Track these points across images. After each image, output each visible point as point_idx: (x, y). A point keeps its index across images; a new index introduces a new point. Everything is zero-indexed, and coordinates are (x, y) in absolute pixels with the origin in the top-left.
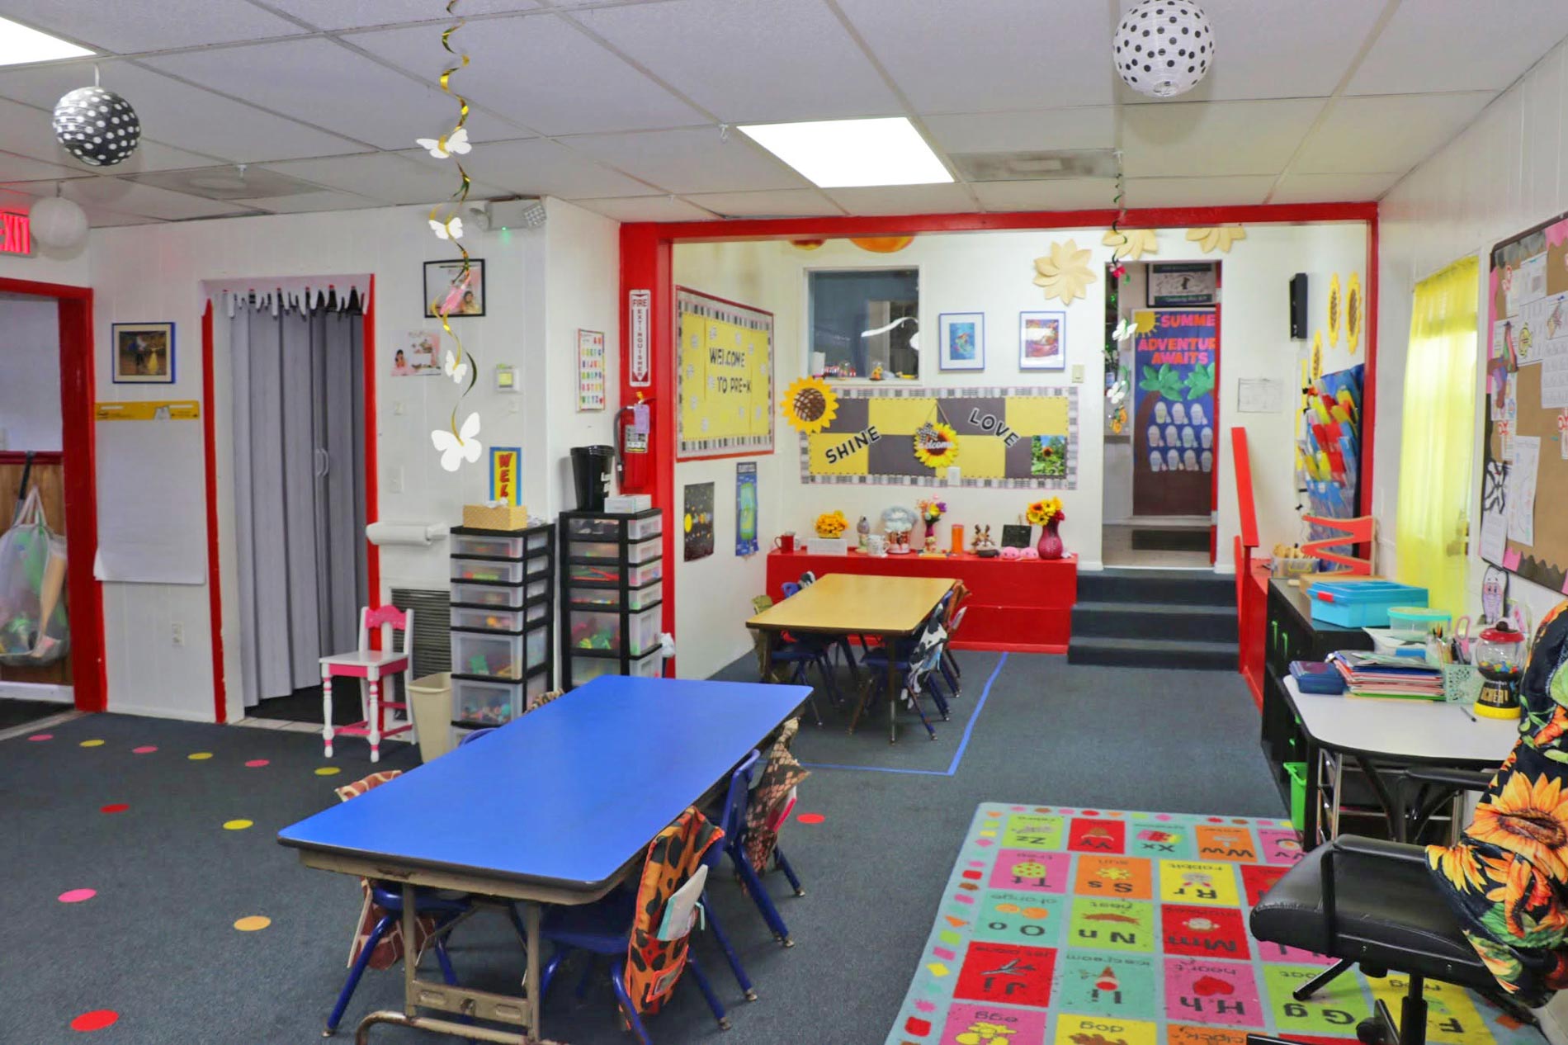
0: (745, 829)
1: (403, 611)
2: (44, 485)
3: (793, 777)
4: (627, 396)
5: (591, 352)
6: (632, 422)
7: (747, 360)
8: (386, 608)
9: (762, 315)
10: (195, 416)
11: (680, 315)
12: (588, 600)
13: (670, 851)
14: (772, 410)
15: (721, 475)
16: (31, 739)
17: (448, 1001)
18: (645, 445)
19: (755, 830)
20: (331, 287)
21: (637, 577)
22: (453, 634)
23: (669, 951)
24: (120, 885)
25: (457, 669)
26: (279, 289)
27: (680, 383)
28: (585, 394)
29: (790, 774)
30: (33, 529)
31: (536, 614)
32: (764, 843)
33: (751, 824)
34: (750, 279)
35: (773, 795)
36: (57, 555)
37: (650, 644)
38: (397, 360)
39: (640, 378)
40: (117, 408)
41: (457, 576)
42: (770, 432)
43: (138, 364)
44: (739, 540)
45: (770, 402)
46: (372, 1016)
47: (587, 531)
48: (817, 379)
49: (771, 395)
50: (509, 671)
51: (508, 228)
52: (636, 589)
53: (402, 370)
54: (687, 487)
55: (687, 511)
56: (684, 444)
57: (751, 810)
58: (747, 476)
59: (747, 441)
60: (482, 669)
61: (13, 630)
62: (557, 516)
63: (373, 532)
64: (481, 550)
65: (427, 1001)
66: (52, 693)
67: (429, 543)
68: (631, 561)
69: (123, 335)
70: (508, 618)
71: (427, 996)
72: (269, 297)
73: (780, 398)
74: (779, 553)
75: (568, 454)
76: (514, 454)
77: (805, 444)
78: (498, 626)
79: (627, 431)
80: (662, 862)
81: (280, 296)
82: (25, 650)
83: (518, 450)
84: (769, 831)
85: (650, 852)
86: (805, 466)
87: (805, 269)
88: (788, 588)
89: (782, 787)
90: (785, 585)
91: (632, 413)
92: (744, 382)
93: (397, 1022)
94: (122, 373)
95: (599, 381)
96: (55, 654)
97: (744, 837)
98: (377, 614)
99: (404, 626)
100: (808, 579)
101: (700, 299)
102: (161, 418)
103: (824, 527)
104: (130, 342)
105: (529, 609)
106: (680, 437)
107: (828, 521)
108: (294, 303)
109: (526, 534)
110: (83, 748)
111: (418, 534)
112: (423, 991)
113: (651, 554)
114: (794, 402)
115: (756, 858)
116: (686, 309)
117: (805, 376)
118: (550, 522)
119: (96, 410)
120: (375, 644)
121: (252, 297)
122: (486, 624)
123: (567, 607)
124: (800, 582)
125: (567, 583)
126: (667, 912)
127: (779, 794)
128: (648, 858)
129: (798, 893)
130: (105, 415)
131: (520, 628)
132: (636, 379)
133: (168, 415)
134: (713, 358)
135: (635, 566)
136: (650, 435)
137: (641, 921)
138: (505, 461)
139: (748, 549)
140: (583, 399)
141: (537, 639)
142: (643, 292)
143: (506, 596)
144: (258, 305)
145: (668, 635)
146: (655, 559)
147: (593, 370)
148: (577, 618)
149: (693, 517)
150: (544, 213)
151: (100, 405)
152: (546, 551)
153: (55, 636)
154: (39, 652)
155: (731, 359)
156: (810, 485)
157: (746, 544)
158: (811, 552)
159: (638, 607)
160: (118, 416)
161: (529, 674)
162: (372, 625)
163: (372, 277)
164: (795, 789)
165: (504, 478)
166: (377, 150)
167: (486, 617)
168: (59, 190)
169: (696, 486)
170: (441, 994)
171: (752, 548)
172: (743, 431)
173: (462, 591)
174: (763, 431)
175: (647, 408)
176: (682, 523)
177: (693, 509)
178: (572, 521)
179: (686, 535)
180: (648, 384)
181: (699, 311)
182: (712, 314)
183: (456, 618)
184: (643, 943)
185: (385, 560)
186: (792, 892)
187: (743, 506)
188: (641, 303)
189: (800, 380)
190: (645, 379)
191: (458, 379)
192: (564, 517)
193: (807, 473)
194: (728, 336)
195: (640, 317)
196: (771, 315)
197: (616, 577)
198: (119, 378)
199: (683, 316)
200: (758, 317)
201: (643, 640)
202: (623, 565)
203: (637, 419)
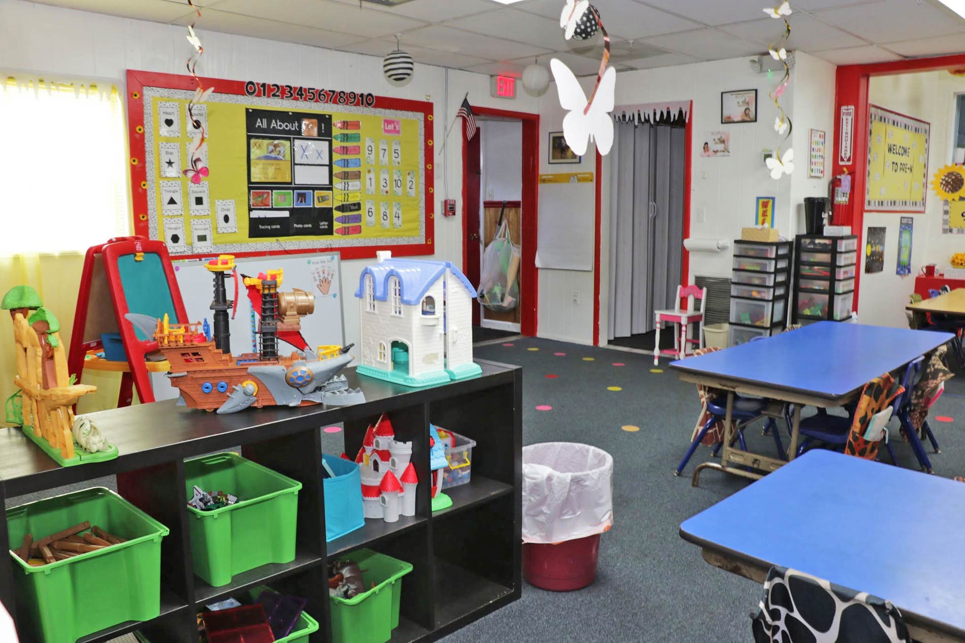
0: (909, 404)
1: (701, 288)
2: (511, 220)
3: (942, 377)
4: (837, 170)
5: (817, 143)
6: (839, 185)
7: (911, 152)
8: (692, 287)
9: (922, 124)
10: (591, 180)
11: (871, 122)
12: (810, 286)
13: (874, 390)
14: (925, 185)
15: (891, 223)
16: (505, 345)
17: (745, 459)
18: (847, 200)
19: (916, 405)
20: (668, 108)
21: (840, 274)
22: (732, 300)
23: (869, 447)
24: (562, 407)
25: (733, 319)
26: (639, 111)
27: (869, 163)
28: (813, 167)
29: (941, 374)
30: (505, 241)
31: (780, 291)
32: (921, 413)
33: (914, 401)
34: (916, 101)
35: (929, 386)
36: (516, 254)
37: (845, 315)
38: (704, 148)
39: (845, 160)
40: (550, 177)
41: (736, 267)
42: (923, 199)
43: (562, 153)
44: (899, 264)
45: (924, 180)
46: (703, 464)
47: (812, 246)
48: (958, 166)
49: (925, 176)
50: (763, 322)
51: (772, 70)
52: (840, 280)
53: (707, 154)
54: (869, 228)
55: (868, 243)
56: (869, 202)
57: (914, 393)
58: (907, 226)
59: (908, 204)
60: (747, 320)
61: (493, 292)
62: (794, 237)
63: (687, 243)
64: (751, 253)
65: (733, 458)
66: (509, 327)
67: (719, 250)
68: (838, 264)
69: (554, 138)
70: (765, 292)
71: (733, 456)
72: (633, 115)
73: (931, 178)
74: (924, 277)
75: (803, 202)
76: (771, 201)
77: (947, 208)
78: (758, 296)
79: (836, 191)
80: (870, 396)
81: (639, 115)
82: (499, 302)
83: (773, 199)
84: (924, 407)
85: (865, 389)
86: (945, 222)
87: (954, 93)
88: (933, 293)
89: (935, 381)
90: (930, 291)
91: (840, 180)
92: (909, 166)
93: (717, 469)
94: (553, 158)
95: (822, 160)
96: (512, 306)
97: (908, 409)
98: (686, 289)
99: (701, 297)
100: (946, 289)
101: (883, 112)
102: (573, 182)
103: (956, 261)
104: (558, 141)
105: (776, 288)
106: (867, 197)
107: (960, 257)
108: (647, 118)
109: (778, 245)
110: (529, 351)
111: (713, 245)
112: (732, 453)
113: (849, 262)
114: (941, 181)
115: (915, 421)
116: (875, 118)
117: (950, 164)
118: (790, 240)
119: (539, 178)
120: (683, 306)
121: (624, 116)
122: (751, 295)
123: (797, 289)
124: (940, 291)
125: (798, 276)
126: (871, 424)
127: (933, 386)
128: (863, 392)
129: (936, 452)
130: (544, 181)
131: (771, 298)
132: (842, 160)
133: (576, 180)
134: (890, 150)
135: (840, 267)
136: (850, 194)
137: (856, 427)
138: (765, 205)
139: (905, 271)
140: (812, 170)
141: (780, 306)
142: (850, 107)
143: (764, 280)
144: (627, 120)
145: (855, 313)
146: (852, 265)
147: (818, 154)
148: (802, 297)
149: (872, 247)
150: (794, 60)
151: (541, 176)
152: (787, 257)
153: (513, 296)
154: (505, 304)
155: (901, 151)
156: (949, 235)
157: (903, 268)
158: (946, 277)
159: (840, 291)
160: (550, 181)
161: (774, 325)
162: (682, 296)
163: (691, 102)
164: (943, 383)
165: (764, 214)
166: (707, 26)
167: (752, 291)
168: (536, 61)
169: (875, 229)
170: (742, 455)
171: (907, 271)
172: (906, 196)
173: (739, 276)
174: (919, 199)
175: (849, 177)
176: (866, 250)
177: (873, 242)
178: (803, 241)
179: (867, 257)
180: (850, 163)
181: (883, 120)
182: (891, 122)
183: (734, 290)
184: (855, 439)
185: (693, 260)
186: (933, 450)
187: (903, 245)
188: (848, 114)
189: (946, 166)
190: (849, 160)
191: (781, 132)
192: (799, 238)
193: (947, 227)
194: (900, 136)
195: (847, 123)
196: (929, 124)
197: (828, 274)
198: (551, 161)
199: (873, 123)
200: (920, 125)
201: (841, 312)
202: (833, 266)
203: (843, 183)
